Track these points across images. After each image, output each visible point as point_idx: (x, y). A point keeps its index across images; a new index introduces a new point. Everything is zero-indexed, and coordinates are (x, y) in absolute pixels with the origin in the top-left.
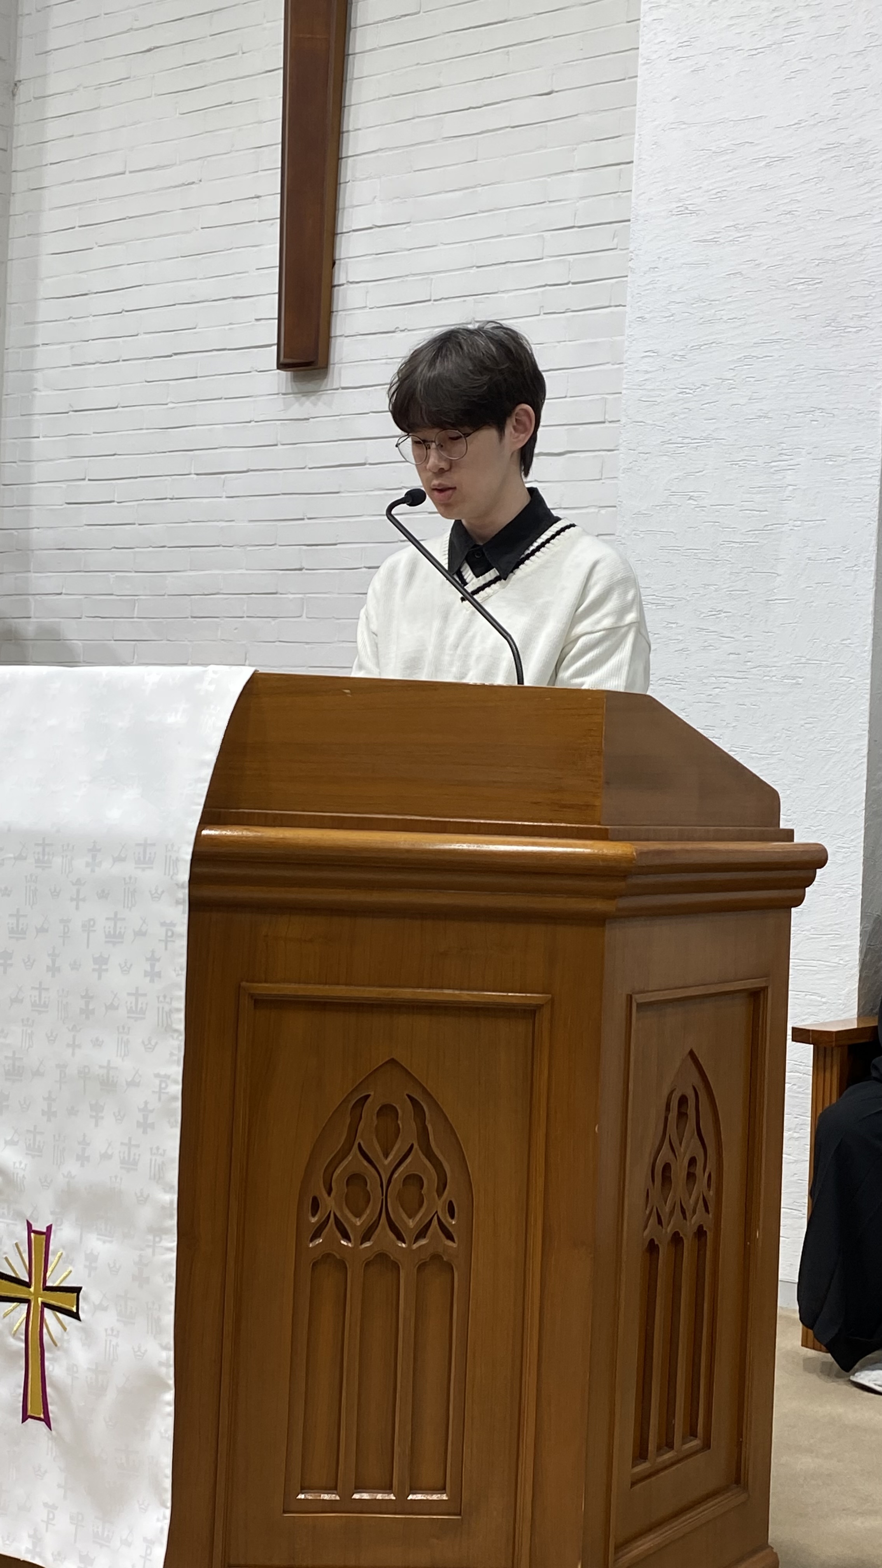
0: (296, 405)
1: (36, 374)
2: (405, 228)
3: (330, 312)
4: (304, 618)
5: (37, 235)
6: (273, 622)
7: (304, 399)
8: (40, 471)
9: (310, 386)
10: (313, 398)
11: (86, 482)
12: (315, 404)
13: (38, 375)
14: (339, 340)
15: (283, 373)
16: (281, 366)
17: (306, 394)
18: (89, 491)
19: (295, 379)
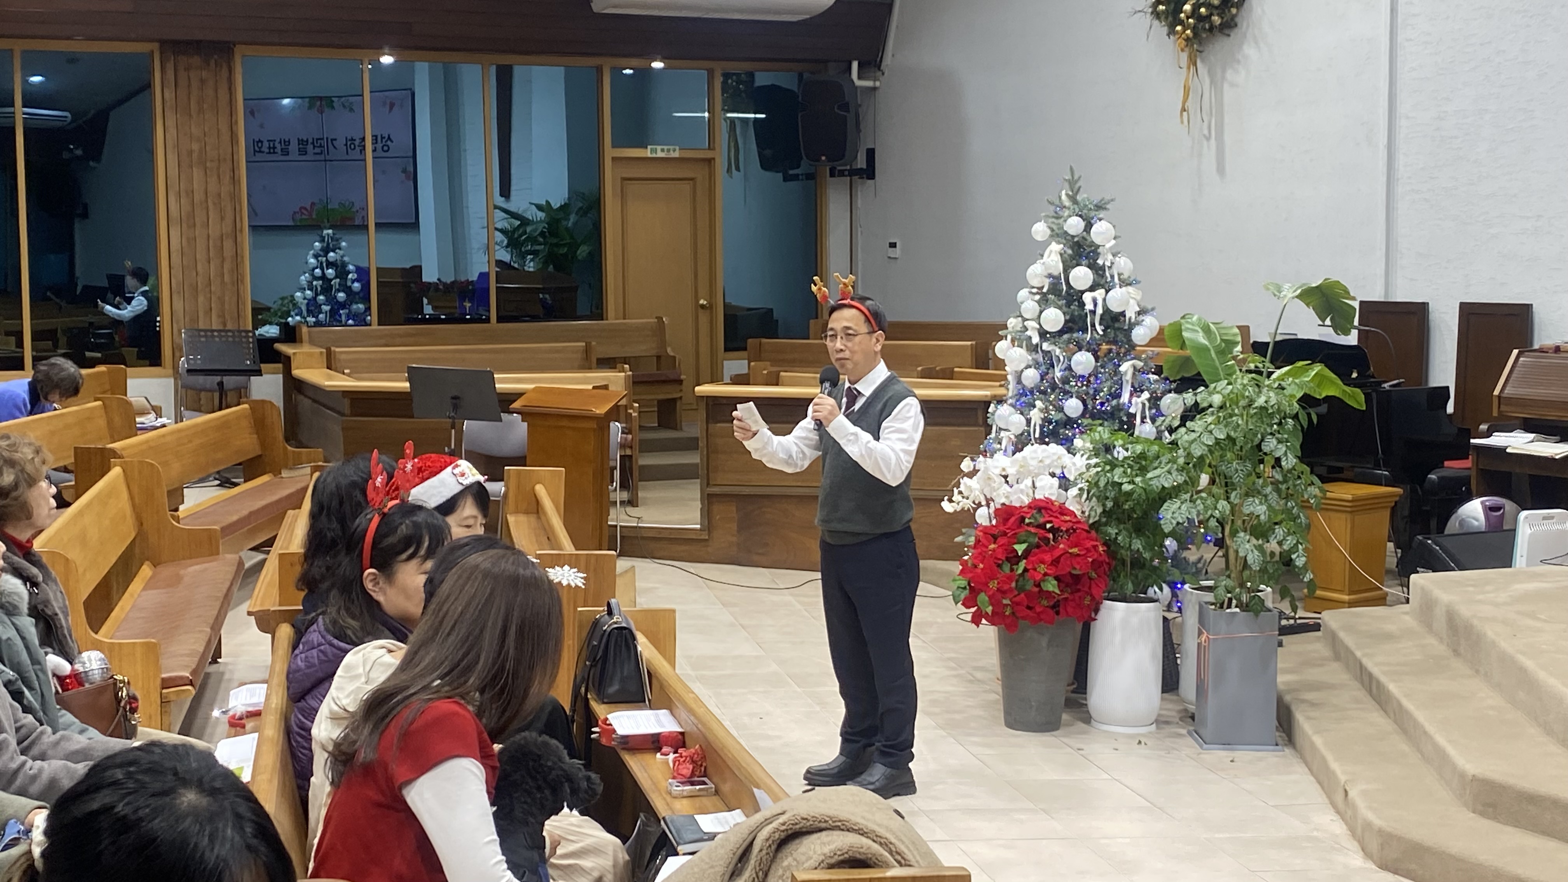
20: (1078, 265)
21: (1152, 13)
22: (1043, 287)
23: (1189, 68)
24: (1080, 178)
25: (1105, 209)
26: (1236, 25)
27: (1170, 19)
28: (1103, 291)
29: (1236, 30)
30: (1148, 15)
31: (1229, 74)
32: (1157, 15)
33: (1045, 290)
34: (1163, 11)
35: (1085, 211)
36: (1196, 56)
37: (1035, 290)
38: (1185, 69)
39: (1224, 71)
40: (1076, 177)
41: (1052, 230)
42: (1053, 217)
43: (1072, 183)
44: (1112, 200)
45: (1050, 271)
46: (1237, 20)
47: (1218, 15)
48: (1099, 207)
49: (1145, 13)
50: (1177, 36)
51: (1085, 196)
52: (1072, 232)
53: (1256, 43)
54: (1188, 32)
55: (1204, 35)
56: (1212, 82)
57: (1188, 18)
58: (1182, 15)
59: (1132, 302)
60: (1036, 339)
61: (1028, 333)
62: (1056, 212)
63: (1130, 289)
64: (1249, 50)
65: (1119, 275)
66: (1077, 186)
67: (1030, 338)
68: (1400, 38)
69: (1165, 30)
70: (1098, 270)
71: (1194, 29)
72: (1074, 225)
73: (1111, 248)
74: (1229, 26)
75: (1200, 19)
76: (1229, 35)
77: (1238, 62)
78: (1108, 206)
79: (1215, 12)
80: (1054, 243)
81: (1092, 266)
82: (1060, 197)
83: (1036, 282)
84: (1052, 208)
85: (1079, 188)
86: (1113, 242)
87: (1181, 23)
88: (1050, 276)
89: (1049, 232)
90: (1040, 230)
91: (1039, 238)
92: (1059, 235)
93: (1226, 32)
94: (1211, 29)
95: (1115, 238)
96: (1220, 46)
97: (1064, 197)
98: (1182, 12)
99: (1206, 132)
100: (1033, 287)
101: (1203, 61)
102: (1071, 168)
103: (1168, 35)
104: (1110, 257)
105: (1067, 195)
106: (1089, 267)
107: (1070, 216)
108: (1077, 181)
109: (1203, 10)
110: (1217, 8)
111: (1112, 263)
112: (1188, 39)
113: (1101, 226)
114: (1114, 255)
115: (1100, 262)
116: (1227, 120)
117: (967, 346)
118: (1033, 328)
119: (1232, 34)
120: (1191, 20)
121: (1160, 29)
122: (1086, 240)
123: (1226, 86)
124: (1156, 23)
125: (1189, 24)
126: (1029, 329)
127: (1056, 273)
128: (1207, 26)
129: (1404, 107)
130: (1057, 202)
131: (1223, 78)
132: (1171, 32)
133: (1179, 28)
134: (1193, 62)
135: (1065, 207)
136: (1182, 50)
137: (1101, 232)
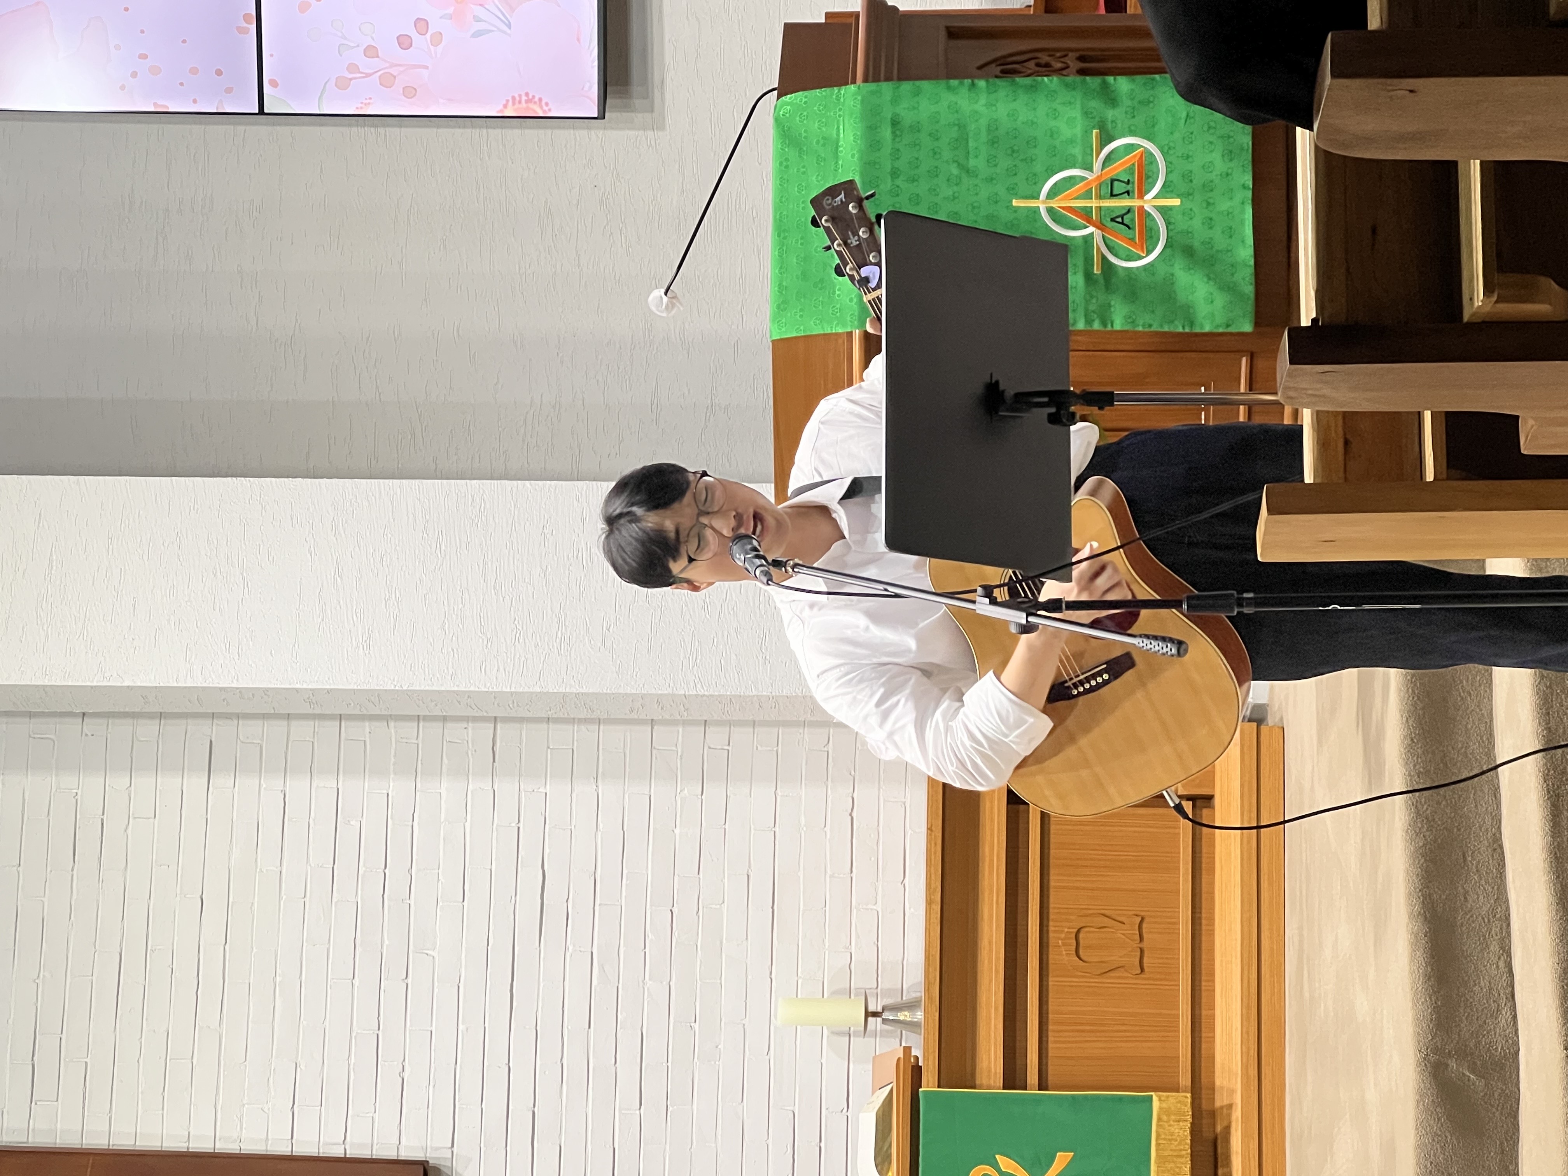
2: (301, 1069)
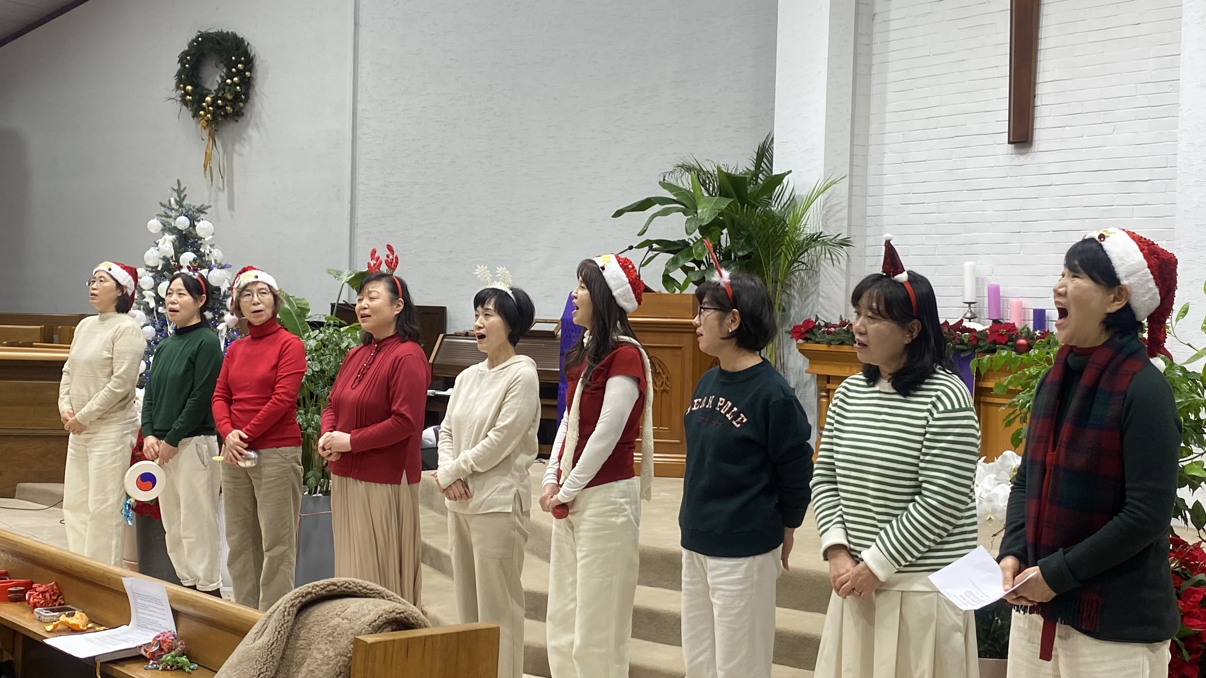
0: (1017, 159)
1: (885, 146)
2: (1070, 82)
3: (1033, 118)
4: (1022, 254)
5: (886, 83)
6: (1006, 256)
7: (1021, 156)
8: (887, 190)
9: (1023, 151)
10: (1025, 156)
11: (911, 195)
12: (1026, 159)
13: (887, 147)
14: (1037, 131)
15: (1010, 145)
16: (1010, 143)
17: (1021, 154)
18: (914, 199)
19: (1016, 148)
20: (185, 251)
21: (181, 101)
22: (158, 266)
23: (209, 140)
24: (185, 189)
25: (204, 213)
26: (243, 114)
27: (195, 106)
28: (207, 270)
29: (243, 118)
30: (178, 102)
31: (237, 147)
32: (184, 102)
33: (159, 268)
34: (189, 100)
35: (191, 212)
36: (214, 134)
37: (150, 269)
38: (207, 141)
39: (233, 144)
40: (182, 188)
41: (164, 226)
42: (165, 216)
43: (179, 192)
44: (209, 207)
45: (164, 254)
46: (244, 111)
47: (231, 106)
48: (201, 210)
49: (177, 100)
50: (200, 118)
51: (188, 203)
52: (180, 227)
53: (258, 128)
54: (209, 116)
55: (220, 119)
56: (225, 152)
57: (209, 106)
58: (204, 104)
59: (226, 281)
60: (152, 305)
61: (146, 300)
62: (166, 213)
63: (223, 271)
64: (252, 132)
65: (215, 261)
66: (182, 195)
67: (148, 303)
68: (359, 132)
69: (190, 114)
70: (200, 255)
71: (213, 114)
72: (182, 223)
73: (209, 240)
74: (238, 114)
75: (218, 107)
76: (237, 121)
77: (244, 139)
78: (206, 211)
79: (228, 103)
80: (166, 235)
81: (197, 251)
82: (170, 201)
83: (152, 264)
84: (163, 209)
85: (185, 196)
86: (211, 237)
87: (203, 109)
88: (165, 258)
89: (161, 226)
90: (155, 225)
91: (153, 231)
92: (168, 229)
93: (236, 118)
94: (226, 115)
95: (213, 234)
96: (230, 129)
97: (173, 201)
98: (204, 102)
99: (221, 186)
100: (149, 267)
101: (218, 137)
102: (178, 181)
103: (193, 117)
104: (208, 247)
105: (176, 200)
106: (194, 252)
107: (178, 216)
108: (182, 191)
109: (219, 102)
110: (230, 101)
111: (210, 252)
112: (208, 121)
113: (204, 224)
114: (211, 246)
115: (202, 250)
116: (235, 178)
117: (37, 329)
118: (150, 296)
119: (240, 121)
120: (211, 108)
121: (187, 113)
122: (191, 233)
123: (235, 156)
124: (184, 107)
125: (209, 110)
126: (147, 296)
127: (169, 256)
128: (222, 113)
129: (361, 177)
130: (168, 205)
131: (233, 150)
132: (196, 115)
133: (202, 113)
134: (212, 136)
135: (173, 209)
136: (205, 128)
137: (203, 227)
